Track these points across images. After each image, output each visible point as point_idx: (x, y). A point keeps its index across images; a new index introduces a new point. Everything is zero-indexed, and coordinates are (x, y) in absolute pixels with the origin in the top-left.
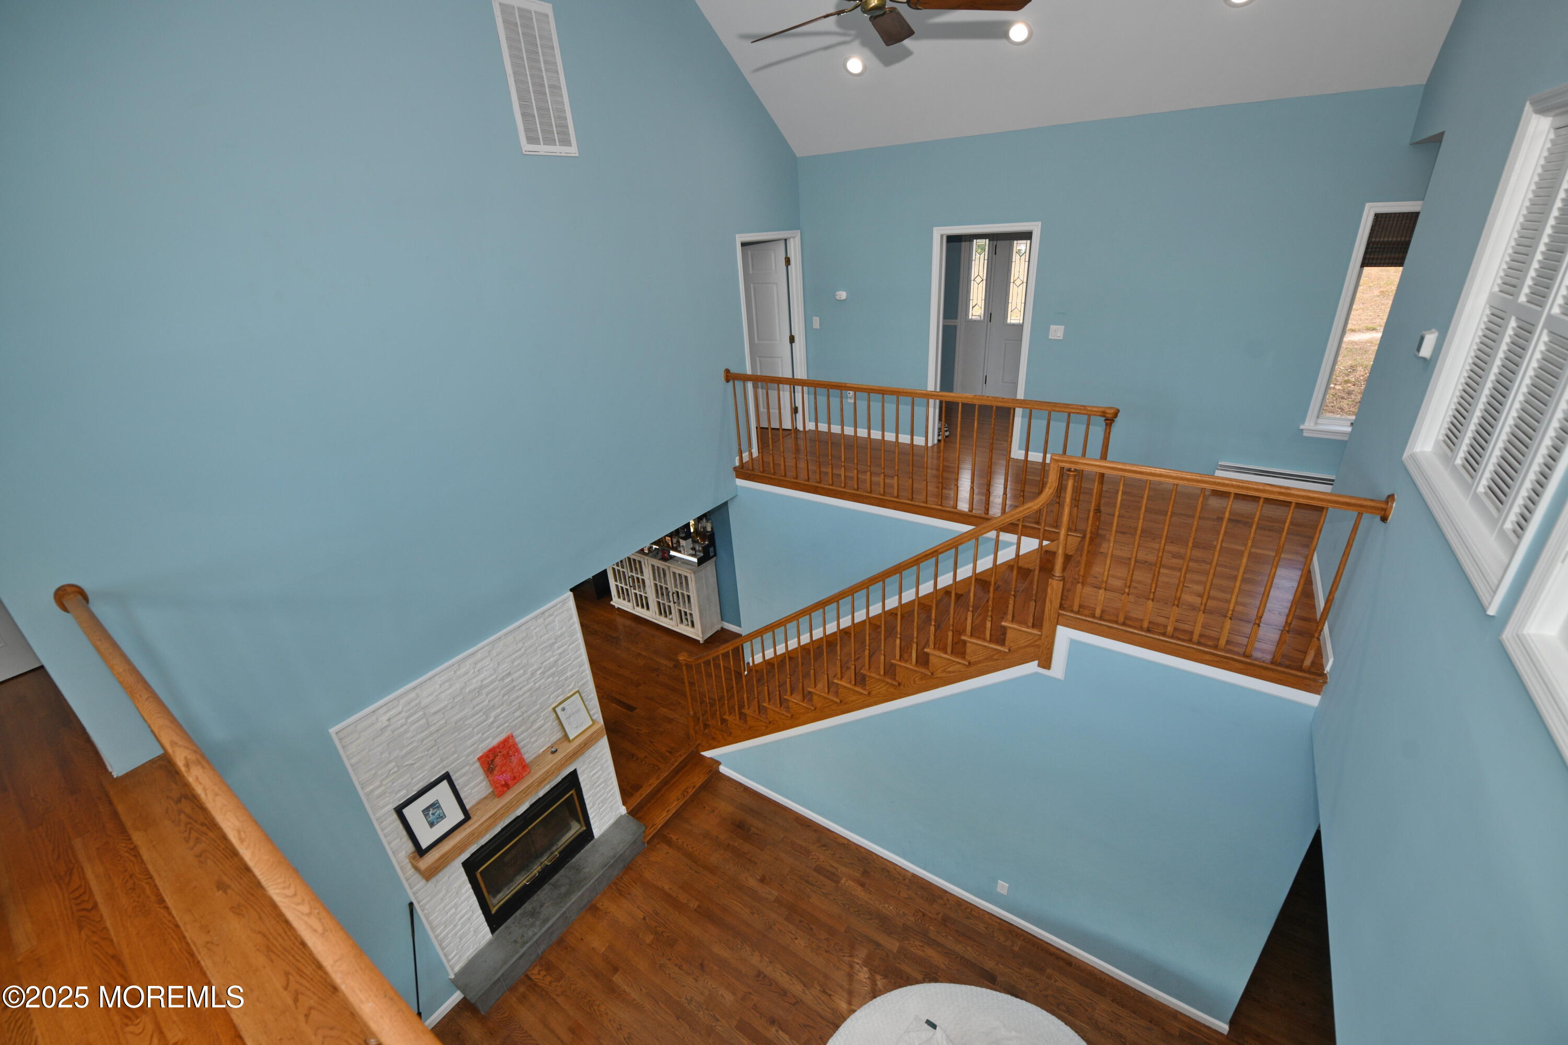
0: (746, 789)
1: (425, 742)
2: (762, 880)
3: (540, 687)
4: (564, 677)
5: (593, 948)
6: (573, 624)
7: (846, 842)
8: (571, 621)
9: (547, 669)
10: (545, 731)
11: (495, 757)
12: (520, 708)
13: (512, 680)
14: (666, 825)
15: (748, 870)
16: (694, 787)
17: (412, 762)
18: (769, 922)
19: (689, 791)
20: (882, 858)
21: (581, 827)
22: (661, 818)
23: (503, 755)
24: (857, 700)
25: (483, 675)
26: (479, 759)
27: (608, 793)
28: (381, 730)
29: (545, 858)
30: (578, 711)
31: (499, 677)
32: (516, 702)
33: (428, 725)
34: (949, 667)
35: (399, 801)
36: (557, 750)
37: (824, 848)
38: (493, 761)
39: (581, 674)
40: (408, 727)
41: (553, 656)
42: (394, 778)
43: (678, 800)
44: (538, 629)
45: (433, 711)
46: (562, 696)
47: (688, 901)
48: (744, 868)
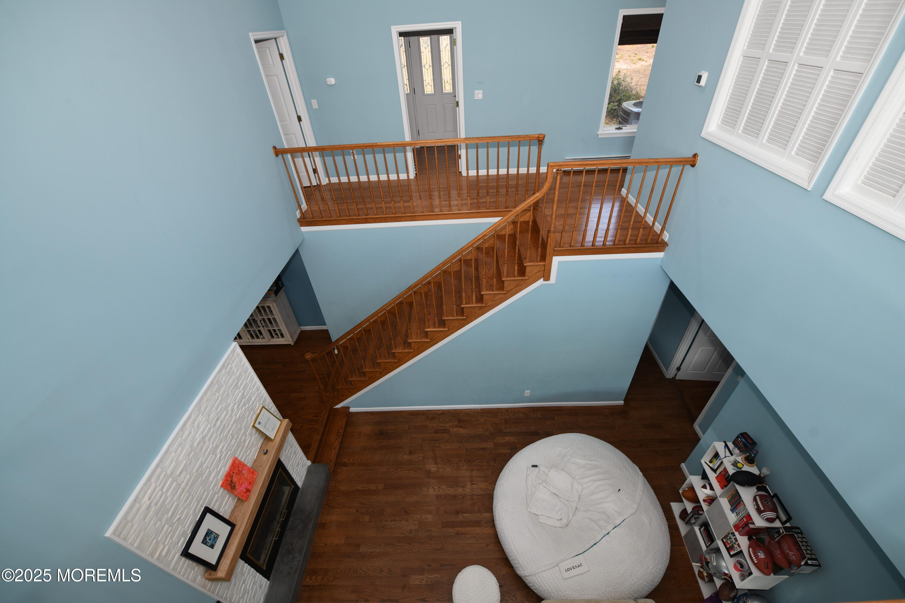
0: (372, 413)
1: (181, 498)
2: (411, 453)
3: (239, 416)
4: (251, 402)
5: (336, 545)
6: (244, 364)
7: (441, 412)
8: (242, 363)
9: (239, 402)
10: (253, 443)
11: (232, 478)
12: (233, 437)
13: (222, 422)
14: (338, 456)
15: (400, 453)
16: (342, 428)
17: (179, 517)
18: (427, 471)
19: (341, 431)
20: (463, 409)
21: (291, 486)
22: (333, 455)
23: (237, 474)
24: (440, 335)
25: (202, 428)
26: (222, 486)
27: (298, 459)
28: (147, 509)
29: (279, 517)
30: (269, 419)
31: (212, 425)
32: (230, 434)
33: (179, 485)
34: (495, 298)
35: (182, 547)
36: (267, 450)
37: (433, 420)
38: (231, 481)
39: (260, 394)
40: (166, 495)
41: (240, 392)
42: (172, 535)
43: (337, 439)
44: (224, 378)
45: (178, 473)
46: (255, 415)
47: (377, 487)
48: (397, 453)
